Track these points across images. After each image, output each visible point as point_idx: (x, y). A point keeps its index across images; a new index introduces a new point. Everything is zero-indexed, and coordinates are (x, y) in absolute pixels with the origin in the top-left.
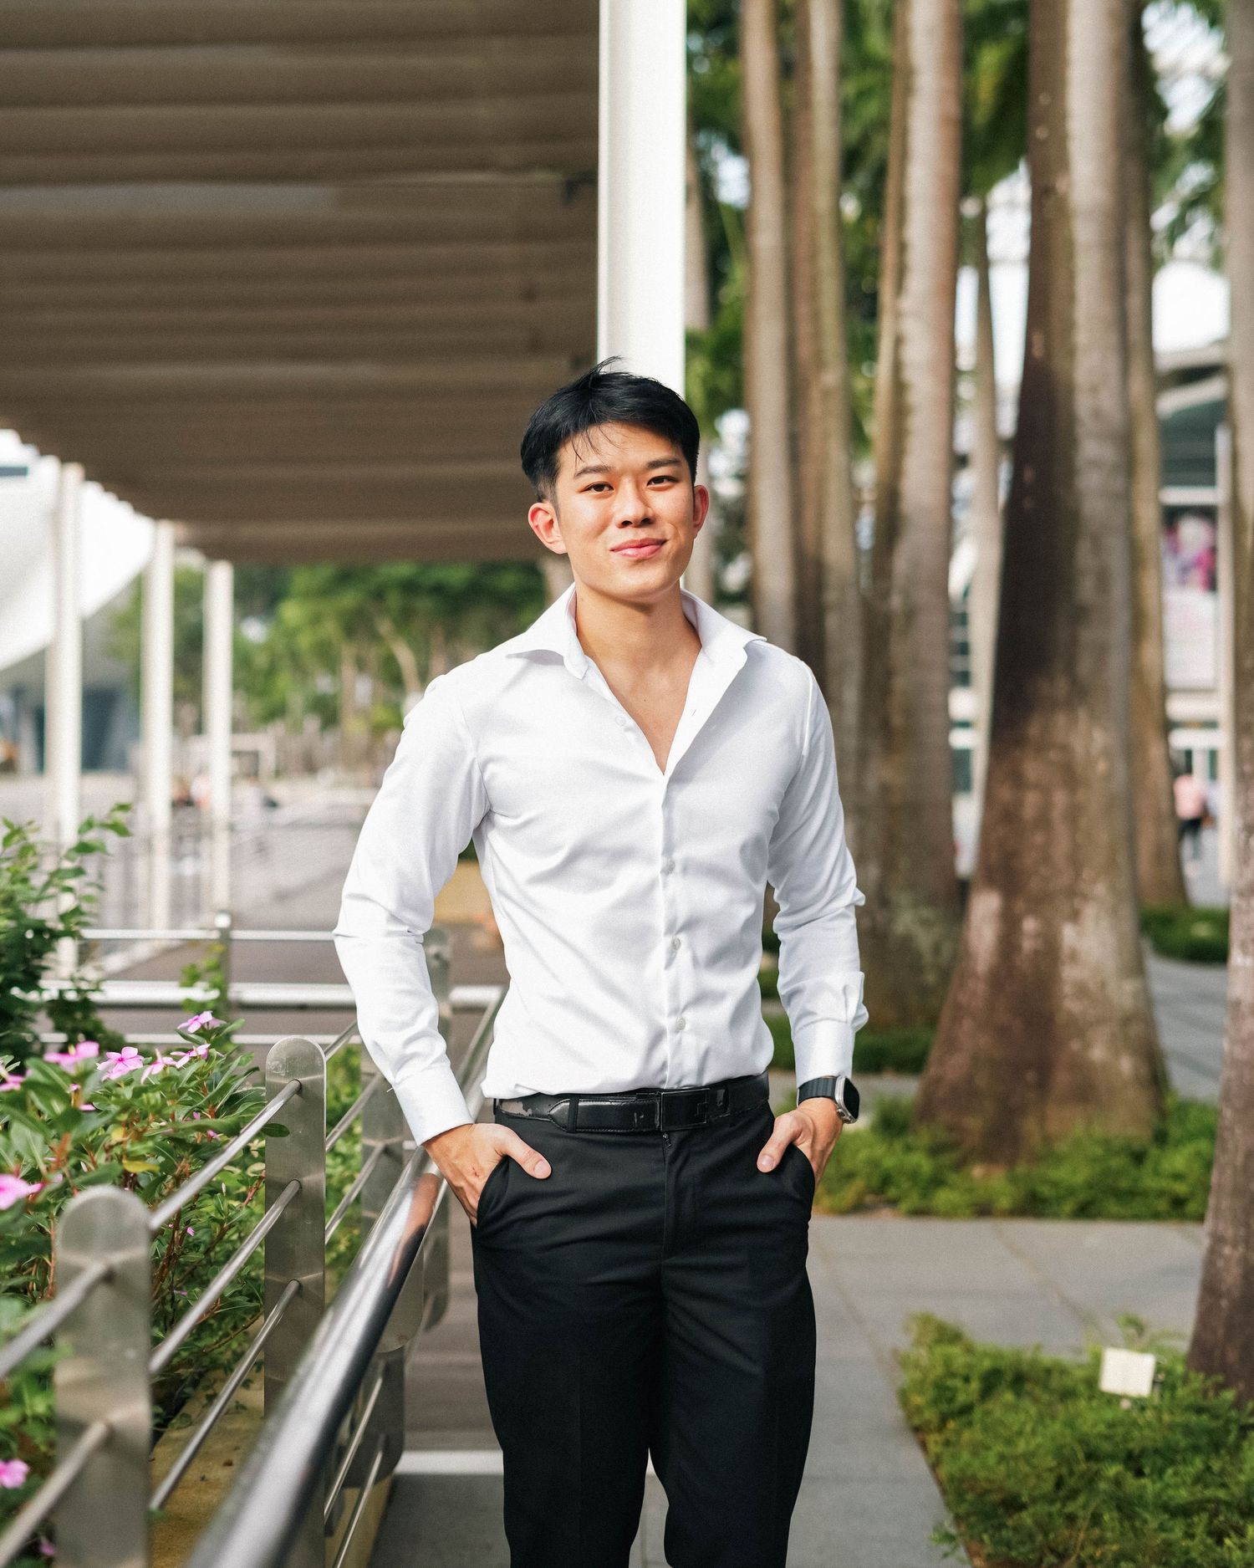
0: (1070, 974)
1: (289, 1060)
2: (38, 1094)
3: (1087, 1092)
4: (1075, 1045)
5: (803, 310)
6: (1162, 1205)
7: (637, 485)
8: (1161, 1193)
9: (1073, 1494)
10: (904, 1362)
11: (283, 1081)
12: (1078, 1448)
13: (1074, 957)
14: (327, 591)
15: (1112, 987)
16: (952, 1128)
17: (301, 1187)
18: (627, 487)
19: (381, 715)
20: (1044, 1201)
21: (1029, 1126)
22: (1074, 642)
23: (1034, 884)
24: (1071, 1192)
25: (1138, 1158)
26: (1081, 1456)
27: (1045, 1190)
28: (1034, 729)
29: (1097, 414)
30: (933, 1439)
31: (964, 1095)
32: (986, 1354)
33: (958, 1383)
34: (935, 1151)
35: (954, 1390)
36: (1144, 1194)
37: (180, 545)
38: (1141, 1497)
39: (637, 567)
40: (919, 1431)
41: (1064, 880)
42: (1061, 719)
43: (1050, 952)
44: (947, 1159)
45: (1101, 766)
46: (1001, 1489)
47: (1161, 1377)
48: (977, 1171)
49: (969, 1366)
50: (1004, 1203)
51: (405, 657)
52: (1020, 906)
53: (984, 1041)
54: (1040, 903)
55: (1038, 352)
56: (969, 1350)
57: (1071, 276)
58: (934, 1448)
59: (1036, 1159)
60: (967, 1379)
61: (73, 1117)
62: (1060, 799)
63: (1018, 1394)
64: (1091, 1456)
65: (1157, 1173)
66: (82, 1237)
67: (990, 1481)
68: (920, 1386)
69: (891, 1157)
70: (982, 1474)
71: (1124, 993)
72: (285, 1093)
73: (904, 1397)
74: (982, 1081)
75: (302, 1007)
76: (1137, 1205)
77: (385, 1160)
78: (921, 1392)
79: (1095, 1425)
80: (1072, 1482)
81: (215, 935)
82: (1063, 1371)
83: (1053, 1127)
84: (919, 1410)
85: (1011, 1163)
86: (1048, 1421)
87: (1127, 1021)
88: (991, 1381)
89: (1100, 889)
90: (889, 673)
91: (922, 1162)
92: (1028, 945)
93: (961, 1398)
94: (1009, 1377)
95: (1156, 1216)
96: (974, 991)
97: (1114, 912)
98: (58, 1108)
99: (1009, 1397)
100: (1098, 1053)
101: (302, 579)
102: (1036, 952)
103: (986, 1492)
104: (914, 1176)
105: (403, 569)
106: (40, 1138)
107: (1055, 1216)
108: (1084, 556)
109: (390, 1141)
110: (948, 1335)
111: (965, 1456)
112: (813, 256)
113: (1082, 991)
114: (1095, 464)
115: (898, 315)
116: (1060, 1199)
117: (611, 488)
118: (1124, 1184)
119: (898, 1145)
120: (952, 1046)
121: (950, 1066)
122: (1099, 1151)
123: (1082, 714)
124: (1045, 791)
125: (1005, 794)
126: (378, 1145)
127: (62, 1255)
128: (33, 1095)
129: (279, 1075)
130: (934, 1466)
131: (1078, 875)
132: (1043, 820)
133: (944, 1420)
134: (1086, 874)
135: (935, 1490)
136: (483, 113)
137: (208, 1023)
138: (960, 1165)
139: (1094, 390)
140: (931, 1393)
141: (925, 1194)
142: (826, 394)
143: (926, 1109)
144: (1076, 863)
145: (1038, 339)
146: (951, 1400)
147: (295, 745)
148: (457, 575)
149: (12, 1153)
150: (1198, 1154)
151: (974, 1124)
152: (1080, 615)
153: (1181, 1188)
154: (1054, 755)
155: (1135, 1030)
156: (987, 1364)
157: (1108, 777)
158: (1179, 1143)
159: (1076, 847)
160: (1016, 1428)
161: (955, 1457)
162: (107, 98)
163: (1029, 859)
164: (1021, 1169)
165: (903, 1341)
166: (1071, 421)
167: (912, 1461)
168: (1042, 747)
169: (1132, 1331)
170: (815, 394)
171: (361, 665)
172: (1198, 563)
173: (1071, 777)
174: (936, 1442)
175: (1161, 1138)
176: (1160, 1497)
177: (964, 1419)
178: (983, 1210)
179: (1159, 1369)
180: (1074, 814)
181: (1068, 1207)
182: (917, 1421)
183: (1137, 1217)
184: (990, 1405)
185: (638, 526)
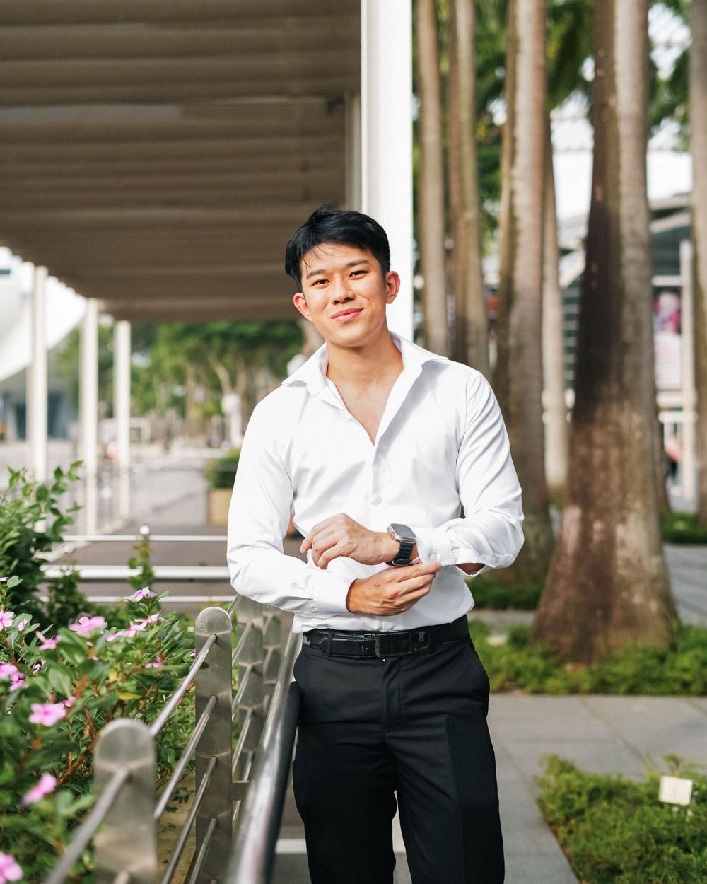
0: (621, 554)
1: (209, 622)
2: (66, 650)
3: (632, 621)
4: (624, 595)
5: (454, 177)
6: (677, 687)
7: (343, 278)
8: (676, 680)
9: (649, 864)
10: (542, 783)
11: (206, 635)
12: (651, 837)
13: (623, 544)
14: (179, 337)
15: (645, 562)
16: (553, 643)
17: (217, 700)
18: (337, 279)
19: (211, 407)
20: (609, 684)
21: (599, 641)
22: (621, 364)
23: (600, 503)
24: (625, 679)
25: (662, 659)
26: (653, 841)
27: (610, 679)
28: (599, 414)
29: (633, 233)
30: (562, 830)
31: (561, 624)
32: (590, 780)
33: (575, 796)
34: (545, 656)
35: (573, 801)
36: (666, 680)
37: (101, 313)
38: (689, 865)
39: (345, 326)
40: (552, 825)
41: (617, 499)
42: (614, 407)
43: (610, 541)
44: (552, 660)
45: (638, 435)
46: (607, 862)
47: (696, 793)
48: (569, 667)
49: (581, 786)
50: (586, 686)
51: (222, 374)
52: (592, 515)
53: (572, 593)
54: (603, 513)
55: (599, 197)
56: (580, 776)
57: (618, 154)
58: (562, 835)
59: (603, 660)
60: (580, 794)
61: (89, 665)
62: (614, 453)
63: (609, 802)
64: (659, 841)
65: (673, 668)
66: (112, 751)
67: (600, 856)
68: (552, 798)
69: (521, 660)
70: (595, 853)
71: (652, 564)
72: (209, 643)
73: (541, 802)
74: (571, 615)
75: (191, 580)
76: (663, 687)
77: (253, 675)
78: (553, 802)
79: (660, 823)
80: (648, 856)
81: (140, 538)
82: (635, 789)
83: (613, 642)
84: (552, 812)
85: (589, 662)
86: (630, 819)
87: (654, 580)
88: (594, 795)
89: (638, 505)
90: (508, 382)
91: (538, 663)
92: (596, 537)
93: (577, 805)
94: (604, 793)
95: (674, 693)
96: (565, 564)
97: (645, 518)
98: (79, 659)
99: (605, 804)
100: (637, 599)
101: (164, 331)
102: (602, 542)
103: (598, 863)
104: (534, 671)
105: (222, 325)
106: (67, 678)
107: (615, 693)
108: (627, 314)
109: (255, 664)
110: (566, 768)
111: (583, 841)
112: (460, 146)
113: (628, 563)
114: (633, 261)
115: (511, 178)
116: (618, 684)
117: (328, 282)
118: (655, 674)
119: (523, 654)
120: (553, 595)
121: (553, 606)
122: (640, 655)
123: (626, 405)
124: (605, 448)
125: (583, 450)
126: (249, 666)
127: (100, 763)
128: (62, 651)
129: (203, 631)
130: (564, 845)
131: (625, 497)
132: (605, 466)
133: (568, 818)
134: (630, 496)
135: (565, 860)
136: (283, 62)
137: (147, 595)
138: (560, 664)
139: (631, 219)
140: (559, 802)
141: (541, 681)
142: (468, 224)
143: (539, 632)
144: (624, 490)
145: (599, 191)
146: (571, 807)
147: (162, 424)
148: (252, 329)
149: (50, 689)
150: (696, 657)
151: (567, 640)
152: (625, 348)
153: (687, 677)
154: (610, 428)
155: (659, 585)
156: (591, 785)
157: (641, 441)
158: (685, 651)
159: (623, 480)
160: (612, 823)
161: (577, 841)
162: (67, 54)
163: (597, 488)
164: (595, 667)
165: (540, 771)
166: (618, 237)
167: (549, 843)
168: (604, 424)
169: (672, 764)
170: (461, 225)
171: (198, 379)
172: (671, 318)
173: (621, 441)
174: (563, 831)
175: (674, 648)
176: (701, 866)
177: (579, 818)
178: (574, 690)
179: (695, 789)
180: (622, 463)
181: (623, 688)
182: (551, 819)
183: (662, 694)
184: (594, 810)
185: (343, 303)
